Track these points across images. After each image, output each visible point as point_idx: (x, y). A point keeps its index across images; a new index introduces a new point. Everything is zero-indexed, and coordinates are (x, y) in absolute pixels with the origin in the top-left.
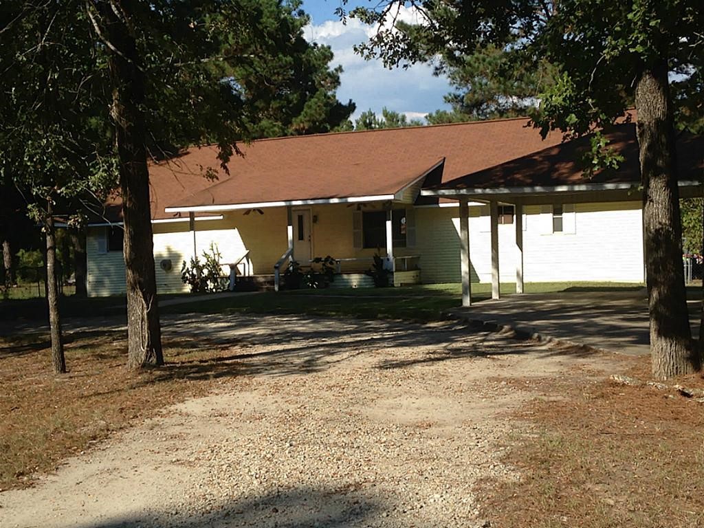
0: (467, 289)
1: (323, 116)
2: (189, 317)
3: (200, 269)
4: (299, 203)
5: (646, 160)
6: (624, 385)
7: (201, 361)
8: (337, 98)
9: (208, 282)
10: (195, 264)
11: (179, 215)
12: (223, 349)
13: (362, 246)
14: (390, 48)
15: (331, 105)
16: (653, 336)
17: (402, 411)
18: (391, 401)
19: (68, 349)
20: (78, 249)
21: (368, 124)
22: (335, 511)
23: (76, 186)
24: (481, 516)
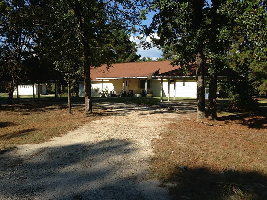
0: (162, 98)
1: (133, 58)
2: (100, 103)
3: (104, 92)
4: (126, 78)
5: (198, 72)
6: (190, 120)
7: (101, 112)
8: (137, 54)
9: (105, 95)
10: (103, 91)
11: (99, 80)
12: (106, 110)
13: (140, 88)
14: (144, 45)
15: (135, 56)
16: (197, 110)
17: (142, 124)
18: (139, 122)
19: (72, 108)
20: (77, 86)
21: (144, 60)
22: (122, 144)
23: (74, 73)
24: (152, 146)
